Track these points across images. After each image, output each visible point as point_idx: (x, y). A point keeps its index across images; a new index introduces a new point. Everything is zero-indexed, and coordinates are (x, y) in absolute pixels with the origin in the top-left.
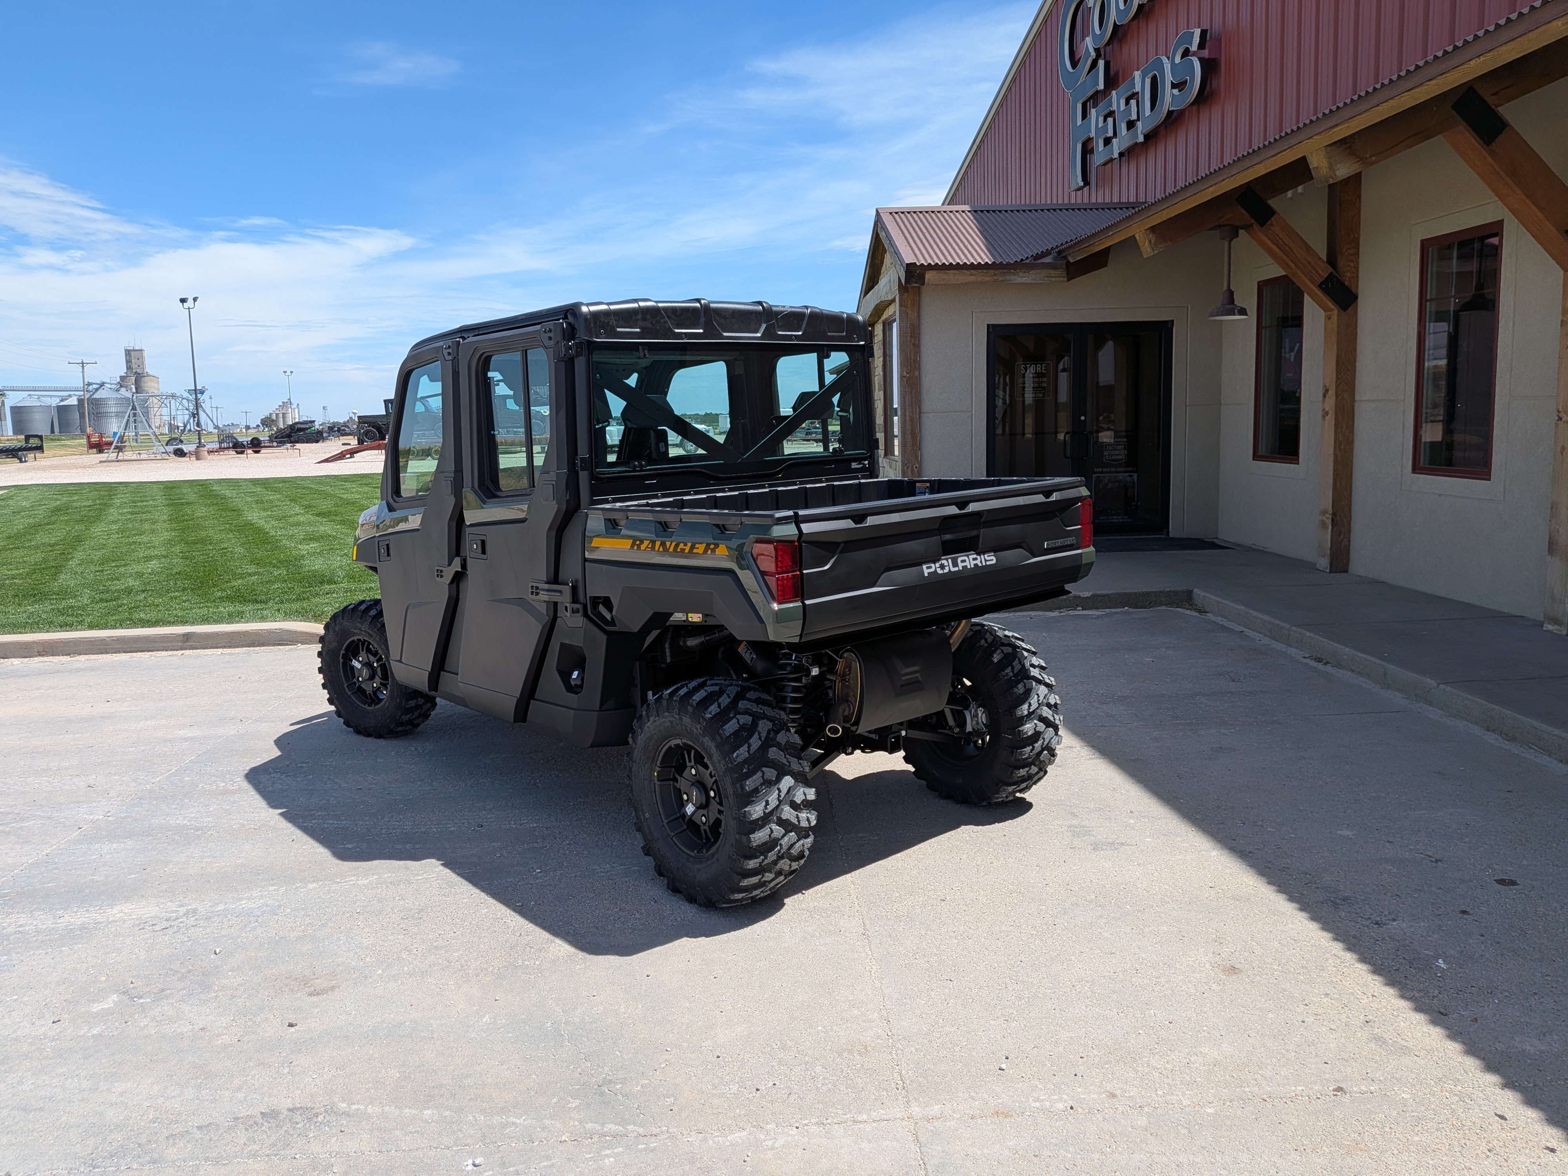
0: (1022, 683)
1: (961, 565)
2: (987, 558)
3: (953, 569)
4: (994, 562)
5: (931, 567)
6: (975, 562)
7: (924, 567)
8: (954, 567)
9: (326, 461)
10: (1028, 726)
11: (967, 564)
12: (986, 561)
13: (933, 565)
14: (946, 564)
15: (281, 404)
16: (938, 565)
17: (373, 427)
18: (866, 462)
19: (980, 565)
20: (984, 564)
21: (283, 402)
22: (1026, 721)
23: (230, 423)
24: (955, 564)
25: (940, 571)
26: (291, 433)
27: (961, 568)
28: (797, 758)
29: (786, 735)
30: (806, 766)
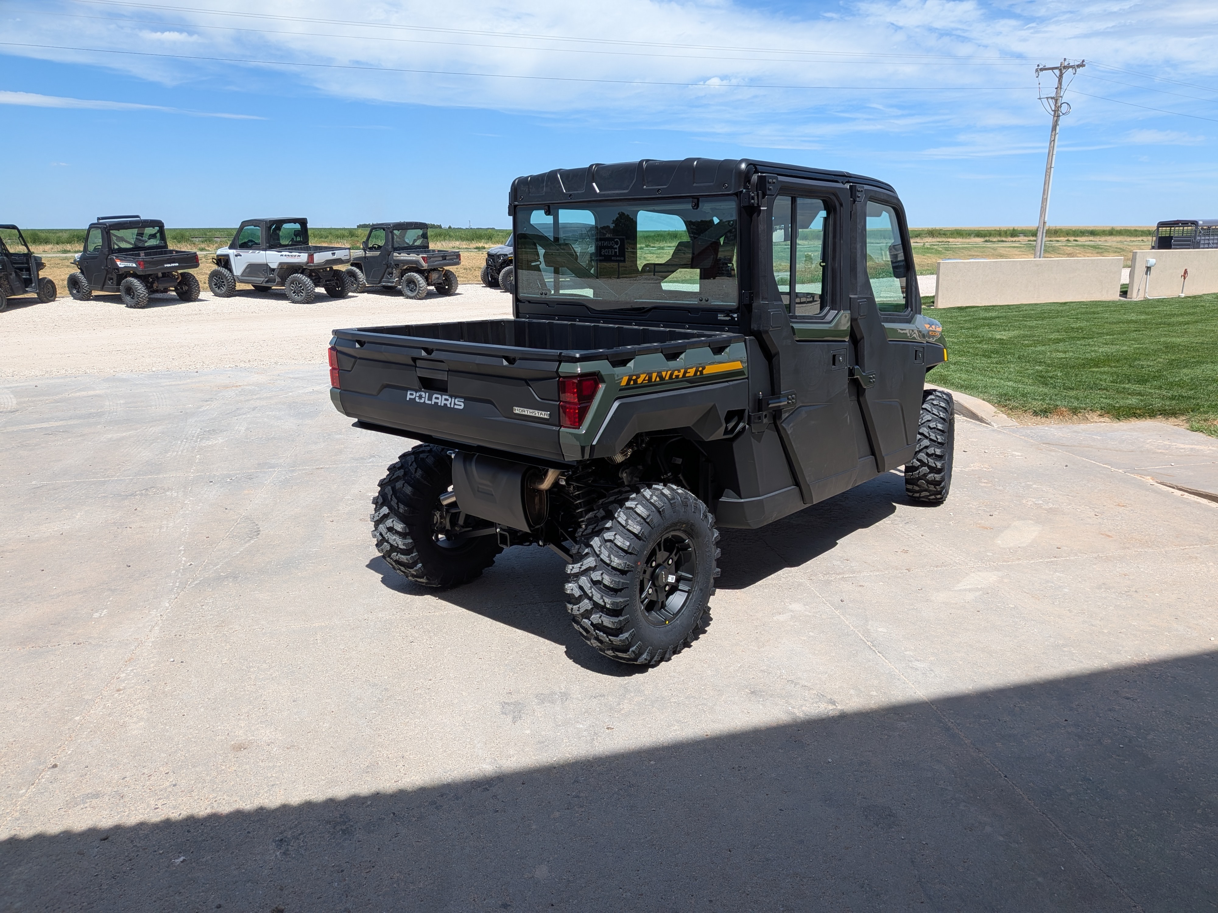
1: (434, 400)
2: (457, 403)
3: (427, 402)
4: (462, 407)
5: (413, 395)
6: (446, 402)
7: (409, 392)
8: (428, 400)
10: (570, 585)
11: (439, 401)
12: (455, 404)
13: (414, 393)
14: (424, 396)
16: (418, 394)
18: (735, 315)
19: (449, 406)
20: (452, 406)
22: (568, 580)
24: (430, 399)
27: (433, 403)
28: (399, 501)
29: (403, 485)
30: (402, 509)
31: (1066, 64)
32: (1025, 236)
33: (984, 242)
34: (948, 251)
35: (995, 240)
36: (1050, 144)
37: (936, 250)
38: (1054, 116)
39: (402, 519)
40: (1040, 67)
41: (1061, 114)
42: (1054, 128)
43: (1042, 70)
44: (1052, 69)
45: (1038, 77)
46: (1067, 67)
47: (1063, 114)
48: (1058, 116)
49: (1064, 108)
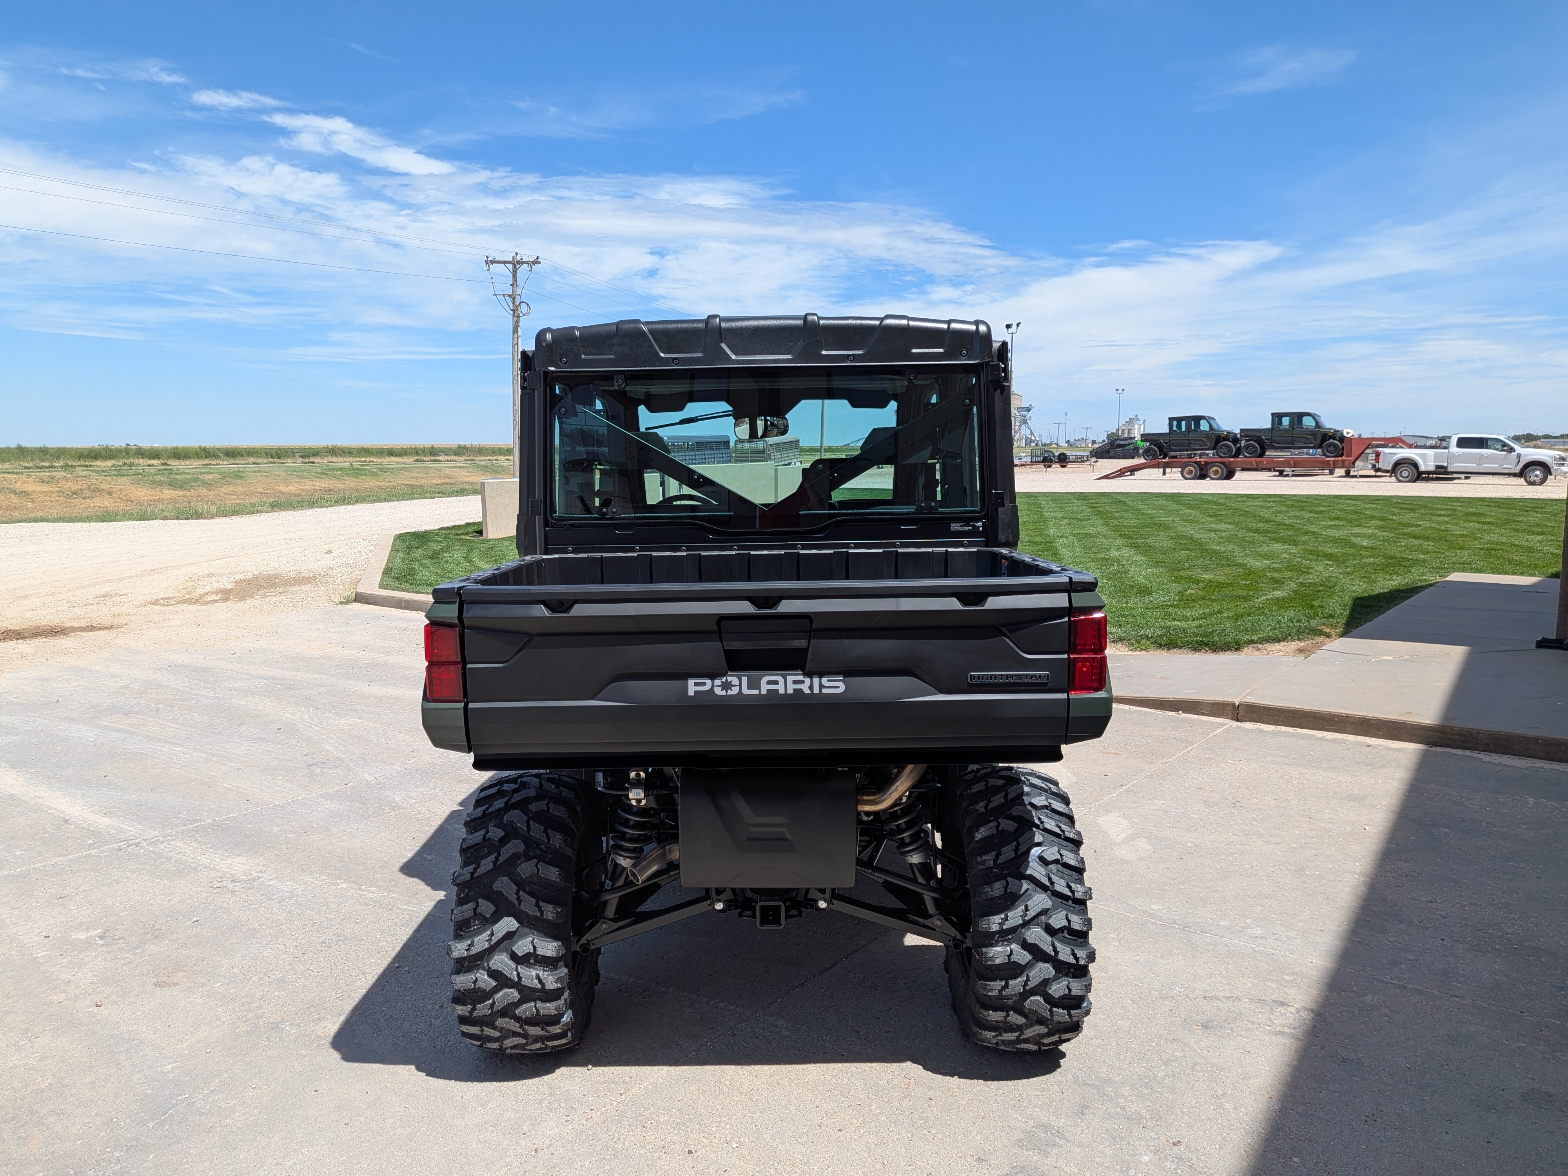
0: (1003, 882)
1: (765, 688)
2: (827, 684)
3: (747, 692)
4: (841, 690)
5: (704, 684)
6: (799, 686)
7: (691, 682)
8: (749, 688)
9: (1106, 477)
10: (999, 949)
11: (778, 686)
12: (823, 687)
13: (708, 682)
14: (736, 682)
15: (1128, 420)
16: (718, 682)
17: (1155, 445)
18: (979, 524)
19: (807, 691)
20: (815, 691)
21: (1130, 419)
22: (997, 942)
23: (1080, 438)
24: (754, 685)
25: (718, 691)
26: (1110, 448)
27: (765, 692)
28: (539, 898)
29: (537, 866)
30: (550, 912)
31: (519, 259)
32: (446, 455)
33: (414, 461)
34: (385, 472)
35: (426, 459)
36: (513, 347)
37: (370, 471)
38: (514, 317)
39: (549, 931)
40: (489, 259)
41: (521, 315)
42: (515, 330)
43: (492, 262)
44: (504, 262)
45: (489, 270)
46: (521, 262)
47: (524, 315)
48: (518, 317)
49: (524, 307)
